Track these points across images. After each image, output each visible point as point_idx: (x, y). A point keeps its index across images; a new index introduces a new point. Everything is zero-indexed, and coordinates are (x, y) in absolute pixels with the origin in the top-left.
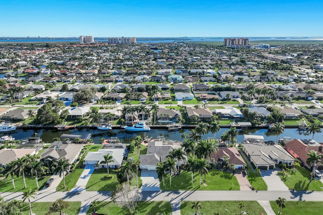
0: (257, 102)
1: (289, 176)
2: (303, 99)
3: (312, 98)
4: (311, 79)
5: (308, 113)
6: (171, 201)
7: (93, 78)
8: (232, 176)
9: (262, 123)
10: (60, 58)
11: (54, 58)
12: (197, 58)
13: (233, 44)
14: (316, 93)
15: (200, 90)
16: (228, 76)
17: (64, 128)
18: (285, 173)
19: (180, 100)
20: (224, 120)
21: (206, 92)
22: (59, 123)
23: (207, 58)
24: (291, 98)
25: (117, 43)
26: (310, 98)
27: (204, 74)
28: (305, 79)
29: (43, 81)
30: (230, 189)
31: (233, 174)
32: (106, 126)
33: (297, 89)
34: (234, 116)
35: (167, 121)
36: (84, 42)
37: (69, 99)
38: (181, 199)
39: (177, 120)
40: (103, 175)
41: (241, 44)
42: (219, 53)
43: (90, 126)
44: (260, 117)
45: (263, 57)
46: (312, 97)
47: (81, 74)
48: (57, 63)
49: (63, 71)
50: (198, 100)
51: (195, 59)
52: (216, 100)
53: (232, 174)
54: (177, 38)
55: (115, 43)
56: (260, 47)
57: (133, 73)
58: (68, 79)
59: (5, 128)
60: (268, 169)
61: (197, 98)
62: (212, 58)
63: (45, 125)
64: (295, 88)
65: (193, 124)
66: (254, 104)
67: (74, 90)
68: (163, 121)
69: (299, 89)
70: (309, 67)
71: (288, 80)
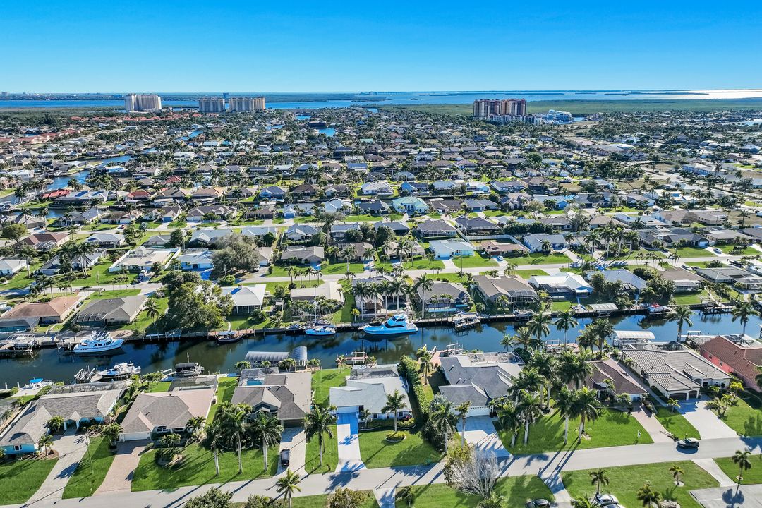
0: (605, 255)
1: (728, 408)
2: (690, 245)
3: (706, 243)
4: (688, 198)
5: (713, 277)
6: (540, 474)
7: (226, 210)
8: (628, 416)
9: (634, 303)
10: (104, 156)
11: (88, 156)
12: (431, 151)
13: (493, 112)
14: (711, 232)
15: (477, 232)
16: (522, 198)
17: (231, 336)
18: (721, 404)
19: (447, 258)
20: (558, 300)
21: (492, 237)
22: (215, 325)
23: (452, 149)
24: (666, 244)
25: (220, 110)
26: (702, 244)
27: (463, 192)
28: (676, 199)
29: (106, 220)
30: (636, 443)
31: (629, 413)
32: (325, 328)
33: (670, 223)
34: (577, 291)
35: (446, 309)
36: (138, 108)
37: (201, 267)
38: (556, 469)
39: (466, 305)
40: (384, 435)
41: (510, 111)
42: (470, 136)
43: (287, 328)
44: (626, 290)
45: (569, 145)
46: (706, 240)
47: (186, 199)
48: (108, 170)
49: (139, 194)
50: (484, 257)
51: (427, 152)
52: (520, 255)
53: (626, 413)
54: (354, 94)
55: (217, 112)
56: (550, 118)
57: (308, 194)
58: (168, 216)
59: (100, 345)
60: (687, 399)
61: (479, 251)
62: (463, 149)
63: (184, 331)
64: (666, 221)
65: (501, 313)
66: (599, 261)
67: (199, 242)
68: (437, 310)
69: (673, 222)
70: (671, 168)
71: (645, 202)
